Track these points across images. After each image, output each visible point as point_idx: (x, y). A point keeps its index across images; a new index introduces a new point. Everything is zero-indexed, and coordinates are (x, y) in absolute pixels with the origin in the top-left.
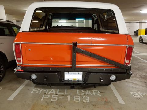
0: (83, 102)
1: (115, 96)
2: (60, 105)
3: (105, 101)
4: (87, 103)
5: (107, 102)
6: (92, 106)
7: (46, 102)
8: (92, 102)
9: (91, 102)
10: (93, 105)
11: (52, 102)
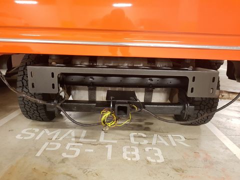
0: (148, 162)
1: (227, 148)
2: (86, 168)
3: (206, 160)
4: (157, 163)
5: (210, 163)
6: (173, 173)
7: (49, 160)
8: (171, 161)
9: (168, 162)
10: (177, 170)
11: (64, 161)
